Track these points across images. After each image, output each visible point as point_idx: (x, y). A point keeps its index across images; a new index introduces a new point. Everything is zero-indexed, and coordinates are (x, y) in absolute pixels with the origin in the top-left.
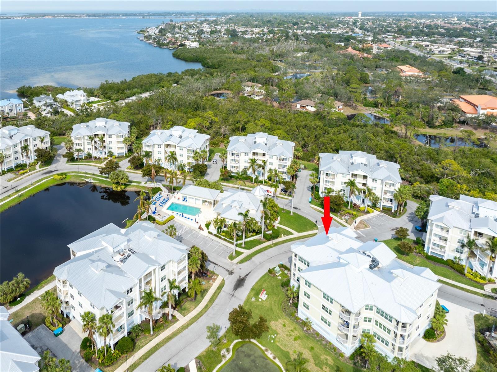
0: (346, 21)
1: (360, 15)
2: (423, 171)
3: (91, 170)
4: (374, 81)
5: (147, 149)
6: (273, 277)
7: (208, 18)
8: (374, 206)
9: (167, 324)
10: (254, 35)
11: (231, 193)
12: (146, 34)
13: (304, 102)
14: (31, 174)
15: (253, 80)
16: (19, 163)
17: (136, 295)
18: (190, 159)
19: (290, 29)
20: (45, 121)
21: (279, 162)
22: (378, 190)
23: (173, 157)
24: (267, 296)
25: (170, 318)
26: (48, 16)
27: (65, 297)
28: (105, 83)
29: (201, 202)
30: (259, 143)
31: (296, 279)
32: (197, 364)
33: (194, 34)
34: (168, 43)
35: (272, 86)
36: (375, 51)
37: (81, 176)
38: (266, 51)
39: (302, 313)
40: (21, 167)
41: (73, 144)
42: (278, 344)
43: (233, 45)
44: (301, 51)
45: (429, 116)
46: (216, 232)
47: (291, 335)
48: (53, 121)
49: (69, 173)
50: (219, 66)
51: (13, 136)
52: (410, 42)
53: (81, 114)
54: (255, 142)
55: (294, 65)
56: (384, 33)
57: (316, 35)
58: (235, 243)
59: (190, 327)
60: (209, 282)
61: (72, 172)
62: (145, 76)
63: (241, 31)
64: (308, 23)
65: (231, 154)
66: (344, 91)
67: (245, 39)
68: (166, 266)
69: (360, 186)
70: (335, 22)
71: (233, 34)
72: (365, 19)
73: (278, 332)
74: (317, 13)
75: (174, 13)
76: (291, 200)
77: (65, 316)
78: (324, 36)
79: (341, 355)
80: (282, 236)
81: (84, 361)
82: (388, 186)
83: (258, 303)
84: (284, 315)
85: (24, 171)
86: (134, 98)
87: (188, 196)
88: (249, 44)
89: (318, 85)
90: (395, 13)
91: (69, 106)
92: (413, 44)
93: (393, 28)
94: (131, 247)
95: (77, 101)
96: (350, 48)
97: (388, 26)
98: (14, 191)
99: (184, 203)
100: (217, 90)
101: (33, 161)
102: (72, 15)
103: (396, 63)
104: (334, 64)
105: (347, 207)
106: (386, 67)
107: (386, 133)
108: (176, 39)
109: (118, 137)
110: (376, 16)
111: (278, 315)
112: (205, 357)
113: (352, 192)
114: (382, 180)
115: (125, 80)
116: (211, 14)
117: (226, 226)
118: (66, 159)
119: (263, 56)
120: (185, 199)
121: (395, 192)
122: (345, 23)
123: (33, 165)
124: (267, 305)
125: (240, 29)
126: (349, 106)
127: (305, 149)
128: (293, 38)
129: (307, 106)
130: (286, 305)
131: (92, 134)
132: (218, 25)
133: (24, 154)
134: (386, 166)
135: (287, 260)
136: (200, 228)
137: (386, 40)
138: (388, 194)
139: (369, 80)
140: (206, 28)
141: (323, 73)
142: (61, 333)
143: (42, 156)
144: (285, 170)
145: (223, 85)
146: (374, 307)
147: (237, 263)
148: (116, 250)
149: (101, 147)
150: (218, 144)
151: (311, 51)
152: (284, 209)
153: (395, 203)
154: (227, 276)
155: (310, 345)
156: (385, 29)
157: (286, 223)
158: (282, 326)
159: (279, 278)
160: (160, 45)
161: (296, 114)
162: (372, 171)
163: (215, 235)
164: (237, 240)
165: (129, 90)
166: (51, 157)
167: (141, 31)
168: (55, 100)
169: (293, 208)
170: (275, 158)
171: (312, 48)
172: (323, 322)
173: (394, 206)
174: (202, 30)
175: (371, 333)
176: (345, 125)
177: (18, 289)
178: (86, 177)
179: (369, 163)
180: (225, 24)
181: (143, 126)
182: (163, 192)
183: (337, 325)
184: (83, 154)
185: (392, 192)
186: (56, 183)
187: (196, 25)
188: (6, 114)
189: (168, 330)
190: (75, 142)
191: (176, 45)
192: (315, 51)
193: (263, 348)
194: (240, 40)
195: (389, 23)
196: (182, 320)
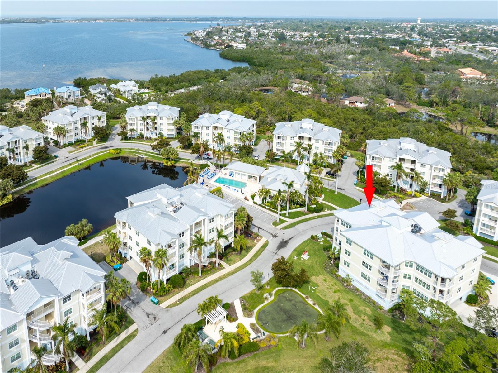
0: (403, 26)
1: (419, 21)
2: (477, 163)
3: (143, 147)
4: (430, 82)
5: (196, 130)
6: (315, 242)
7: (256, 23)
8: (422, 191)
9: (214, 270)
10: (303, 39)
11: (276, 169)
12: (194, 37)
13: (353, 98)
14: (89, 148)
15: (301, 77)
16: (78, 138)
17: (187, 239)
18: (237, 141)
19: (342, 33)
20: (100, 106)
21: (325, 146)
22: (426, 174)
23: (220, 139)
24: (308, 257)
25: (217, 265)
26: (99, 20)
27: (124, 239)
28: (155, 77)
29: (247, 177)
30: (305, 129)
31: (338, 242)
32: (241, 302)
33: (241, 37)
34: (215, 44)
35: (320, 83)
36: (433, 54)
37: (134, 152)
38: (315, 52)
39: (343, 270)
40: (79, 142)
41: (127, 123)
42: (318, 294)
43: (281, 47)
44: (352, 53)
45: (489, 115)
46: (261, 203)
47: (331, 288)
48: (108, 106)
49: (123, 149)
50: (266, 66)
51: (73, 114)
52: (475, 47)
53: (133, 102)
54: (301, 128)
55: (344, 66)
56: (445, 38)
57: (369, 39)
58: (279, 213)
59: (235, 274)
60: (253, 241)
61: (126, 149)
62: (192, 71)
63: (289, 35)
64: (361, 28)
65: (277, 137)
66: (397, 90)
67: (293, 41)
68: (214, 219)
69: (408, 171)
70: (391, 27)
71: (282, 38)
72: (424, 25)
73: (319, 285)
74: (371, 20)
75: (221, 19)
76: (336, 182)
77: (123, 256)
78: (377, 40)
79: (380, 308)
80: (326, 210)
81: (140, 291)
82: (437, 171)
83: (300, 261)
84: (325, 272)
85: (83, 145)
86: (183, 90)
87: (234, 171)
88: (297, 46)
89: (369, 84)
90: (460, 20)
91: (122, 95)
92: (477, 49)
93: (456, 33)
94: (183, 201)
95: (129, 91)
96: (406, 51)
97: (450, 32)
98: (75, 160)
99: (231, 178)
100: (264, 86)
101: (91, 138)
102: (121, 19)
103: (457, 67)
104: (387, 66)
105: (393, 190)
106: (444, 70)
107: (439, 129)
108: (223, 41)
109: (168, 119)
110: (437, 22)
111: (319, 272)
112: (249, 298)
113: (399, 177)
114: (431, 165)
115: (174, 74)
116: (259, 19)
117: (271, 197)
118: (120, 137)
119: (312, 56)
120: (231, 174)
121: (445, 177)
122: (402, 28)
123: (90, 142)
124: (309, 263)
125: (288, 33)
126: (402, 105)
127: (353, 139)
128: (345, 41)
129: (356, 102)
130: (327, 265)
131: (145, 115)
132: (266, 29)
133: (82, 130)
134: (436, 153)
135: (330, 230)
136: (246, 199)
137: (447, 45)
138: (437, 179)
139: (425, 82)
140: (253, 31)
141: (374, 74)
142: (120, 269)
143: (99, 133)
144: (331, 154)
145: (270, 82)
146: (414, 264)
147: (281, 229)
148: (169, 201)
149: (153, 128)
150: (264, 131)
151: (363, 54)
152: (328, 189)
153: (444, 188)
154: (271, 239)
155: (350, 297)
156: (447, 35)
157: (330, 200)
158: (322, 281)
159: (321, 243)
160: (207, 46)
161: (345, 108)
162: (421, 157)
163: (260, 205)
164: (281, 211)
165: (177, 83)
166: (107, 134)
167: (188, 34)
168: (109, 89)
169: (338, 188)
170: (321, 142)
171: (365, 51)
172: (364, 278)
173: (443, 192)
174: (250, 33)
175: (411, 289)
176: (395, 119)
177: (82, 231)
178: (138, 153)
179: (418, 150)
180: (273, 28)
181: (191, 113)
182: (210, 168)
183: (376, 280)
184: (136, 134)
185: (442, 177)
186: (112, 156)
187: (243, 29)
188: (65, 100)
189: (215, 274)
190: (129, 122)
191: (223, 47)
192: (367, 54)
193: (304, 296)
194: (288, 42)
195: (452, 29)
196: (228, 268)
